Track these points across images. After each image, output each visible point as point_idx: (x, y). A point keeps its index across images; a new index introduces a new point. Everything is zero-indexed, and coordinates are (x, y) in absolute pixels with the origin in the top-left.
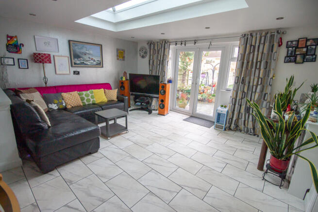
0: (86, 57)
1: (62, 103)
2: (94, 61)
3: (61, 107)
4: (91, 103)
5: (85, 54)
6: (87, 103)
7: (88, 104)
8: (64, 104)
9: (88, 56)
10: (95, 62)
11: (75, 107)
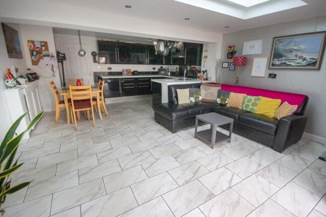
0: (291, 56)
1: (226, 100)
2: (304, 59)
3: (223, 103)
4: (248, 110)
5: (291, 52)
6: (245, 109)
7: (245, 111)
8: (226, 102)
9: (294, 53)
10: (305, 62)
11: (234, 108)
